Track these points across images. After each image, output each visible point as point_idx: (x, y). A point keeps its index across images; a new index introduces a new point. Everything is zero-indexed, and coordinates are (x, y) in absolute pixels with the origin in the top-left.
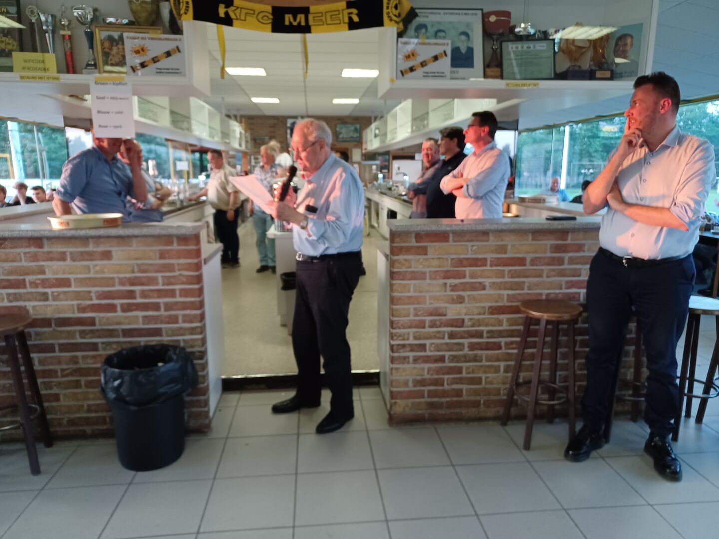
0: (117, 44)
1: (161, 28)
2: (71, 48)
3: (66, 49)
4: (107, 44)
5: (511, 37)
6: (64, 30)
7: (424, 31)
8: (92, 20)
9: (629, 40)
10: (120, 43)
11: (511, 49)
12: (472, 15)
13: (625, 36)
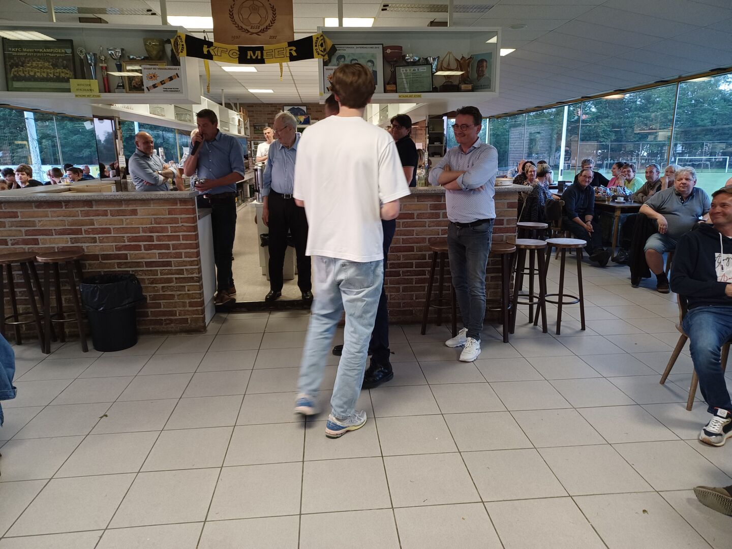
3: (104, 76)
5: (403, 63)
6: (102, 63)
7: (343, 60)
8: (121, 56)
9: (485, 63)
11: (402, 71)
12: (376, 48)
13: (481, 61)
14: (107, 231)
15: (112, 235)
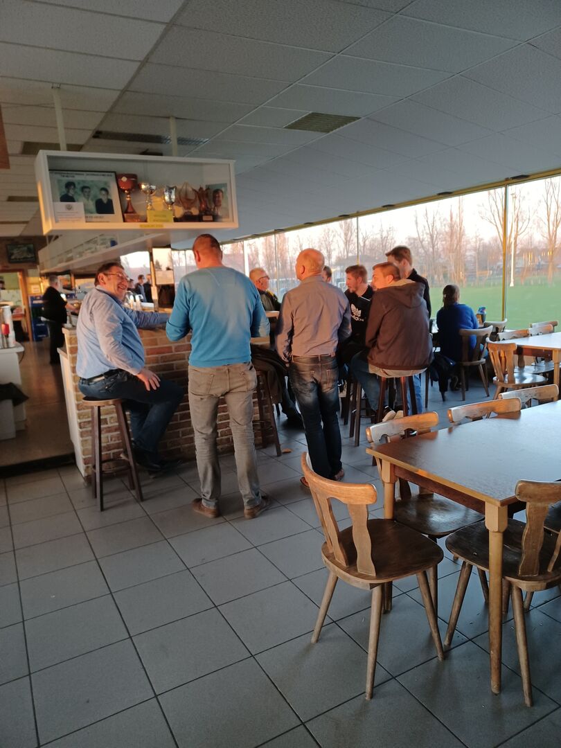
7: (72, 187)
9: (221, 194)
12: (108, 175)
13: (217, 192)
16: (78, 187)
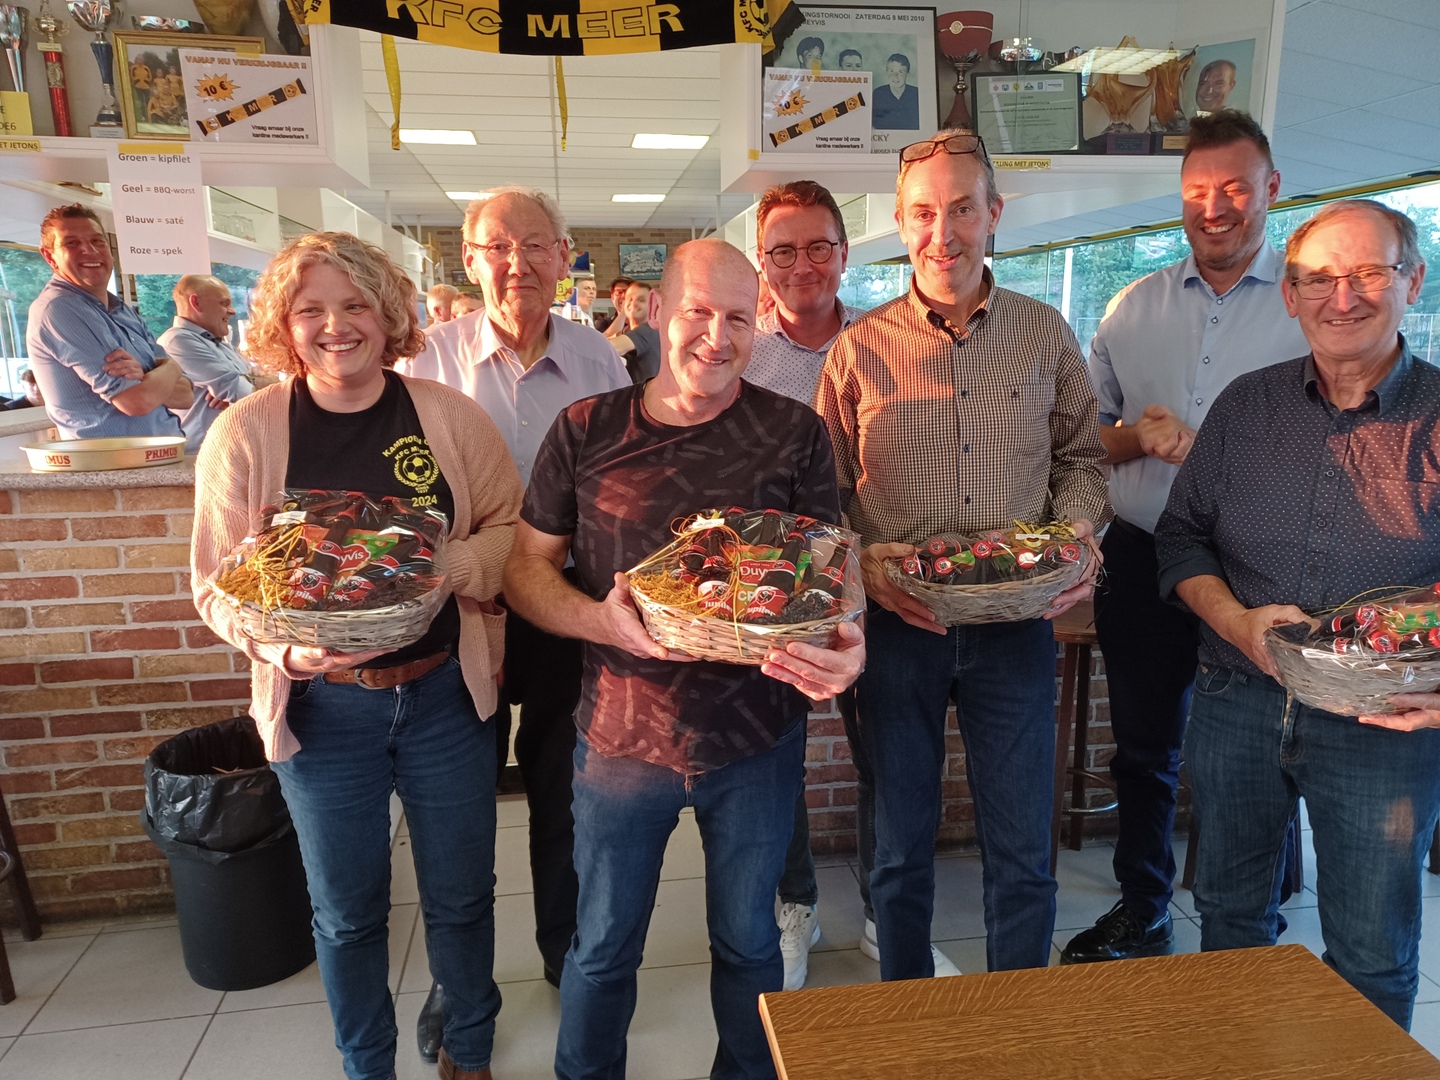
0: (166, 72)
1: (262, 40)
2: (63, 81)
3: (52, 81)
4: (142, 73)
5: (994, 66)
6: (48, 41)
7: (816, 51)
8: (108, 20)
9: (1227, 74)
10: (172, 70)
11: (994, 90)
12: (914, 18)
13: (1219, 65)
14: (65, 587)
15: (81, 599)
16: (832, 52)
